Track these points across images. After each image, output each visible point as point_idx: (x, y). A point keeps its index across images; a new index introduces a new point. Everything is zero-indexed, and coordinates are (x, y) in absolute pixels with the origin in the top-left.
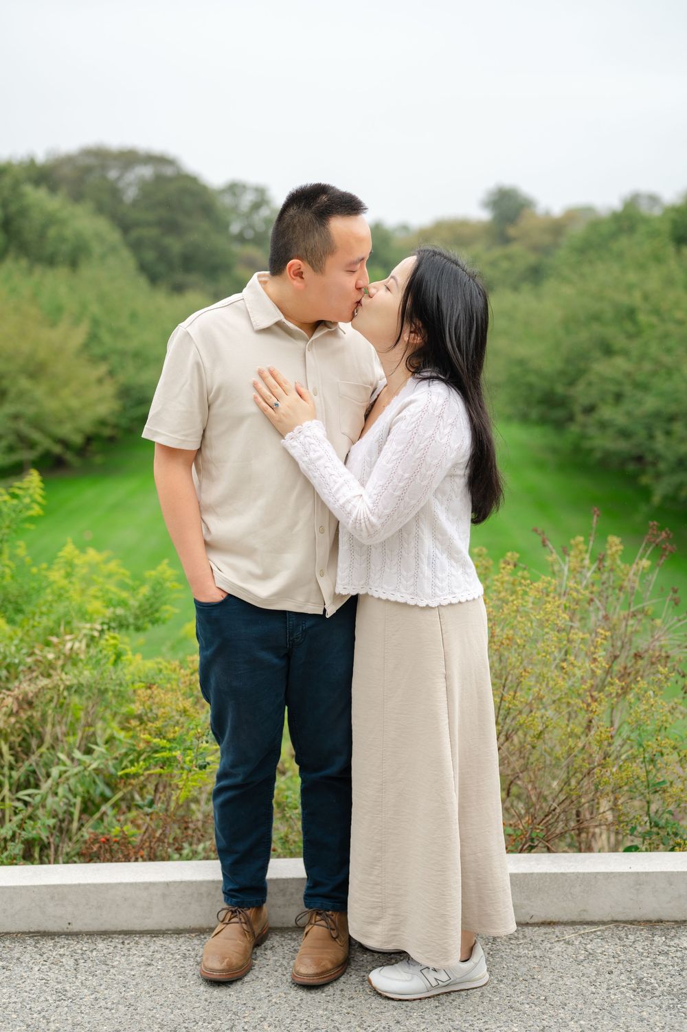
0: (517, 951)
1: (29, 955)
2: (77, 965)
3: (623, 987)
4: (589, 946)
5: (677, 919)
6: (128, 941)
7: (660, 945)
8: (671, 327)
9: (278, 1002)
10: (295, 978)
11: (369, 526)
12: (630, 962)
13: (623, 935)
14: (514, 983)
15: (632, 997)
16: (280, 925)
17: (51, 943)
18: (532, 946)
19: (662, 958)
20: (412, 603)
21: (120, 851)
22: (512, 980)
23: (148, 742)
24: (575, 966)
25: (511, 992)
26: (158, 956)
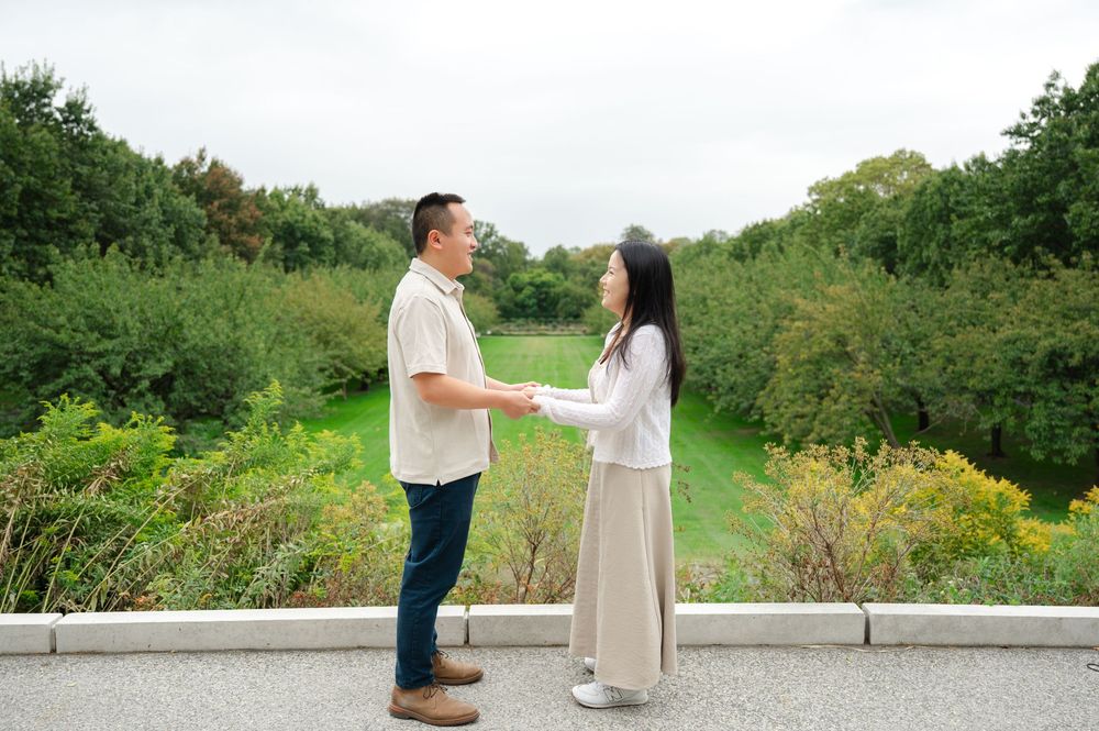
1: (240, 662)
2: (268, 668)
6: (302, 655)
17: (255, 656)
26: (317, 663)
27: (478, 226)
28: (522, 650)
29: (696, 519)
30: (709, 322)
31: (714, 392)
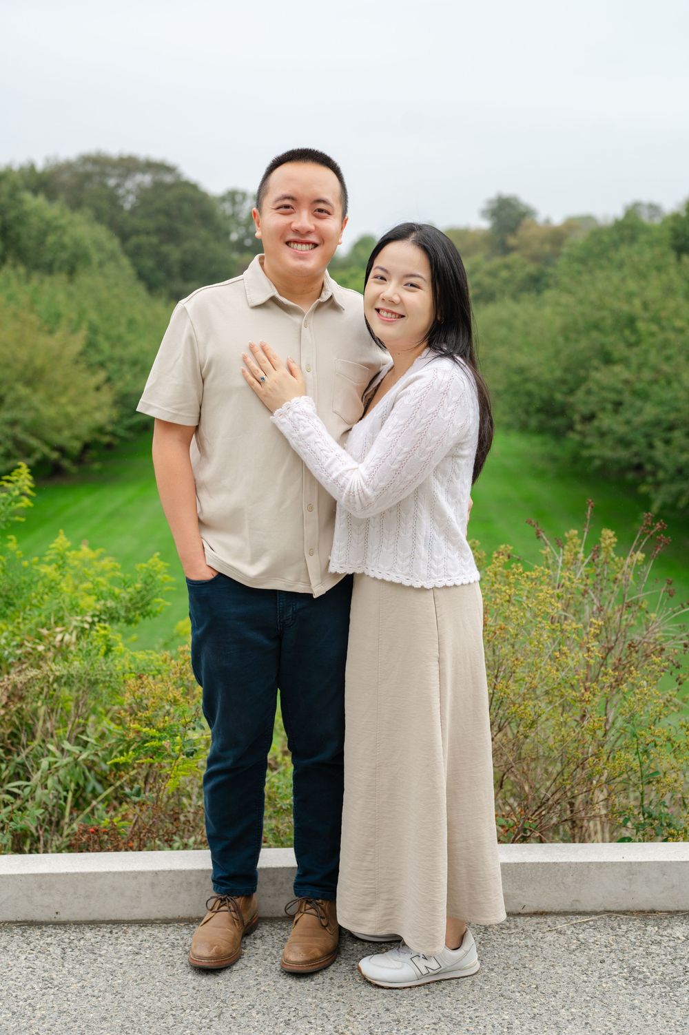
0: (509, 940)
1: (15, 944)
2: (64, 953)
3: (615, 975)
4: (581, 936)
5: (671, 910)
6: (117, 931)
7: (653, 934)
8: (672, 336)
9: (267, 990)
10: (285, 967)
11: (363, 499)
12: (623, 951)
13: (616, 925)
14: (506, 972)
15: (624, 985)
16: (270, 915)
17: (38, 932)
18: (524, 936)
19: (655, 947)
20: (407, 583)
21: (109, 842)
22: (503, 969)
23: (138, 732)
24: (566, 955)
25: (502, 980)
26: (146, 945)
27: (238, 198)
30: (642, 360)
31: (650, 479)
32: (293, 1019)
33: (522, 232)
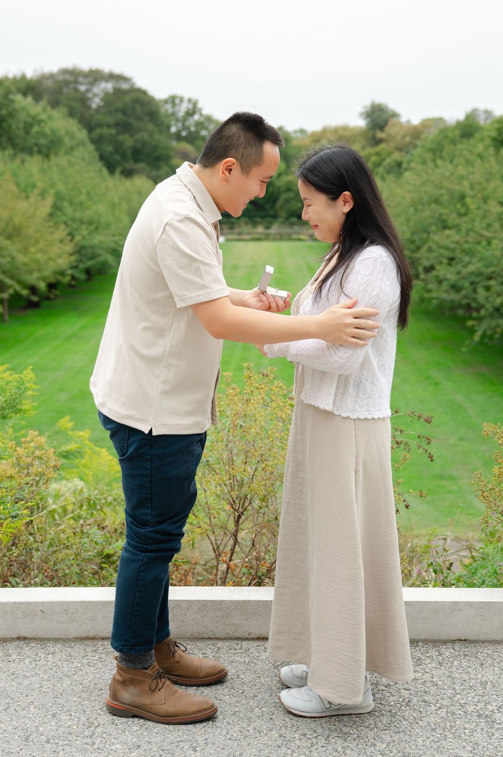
9: (46, 691)
18: (245, 655)
27: (177, 101)
28: (220, 644)
29: (451, 478)
30: (470, 227)
31: (475, 315)
32: (59, 712)
33: (387, 128)
